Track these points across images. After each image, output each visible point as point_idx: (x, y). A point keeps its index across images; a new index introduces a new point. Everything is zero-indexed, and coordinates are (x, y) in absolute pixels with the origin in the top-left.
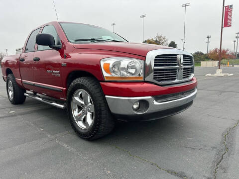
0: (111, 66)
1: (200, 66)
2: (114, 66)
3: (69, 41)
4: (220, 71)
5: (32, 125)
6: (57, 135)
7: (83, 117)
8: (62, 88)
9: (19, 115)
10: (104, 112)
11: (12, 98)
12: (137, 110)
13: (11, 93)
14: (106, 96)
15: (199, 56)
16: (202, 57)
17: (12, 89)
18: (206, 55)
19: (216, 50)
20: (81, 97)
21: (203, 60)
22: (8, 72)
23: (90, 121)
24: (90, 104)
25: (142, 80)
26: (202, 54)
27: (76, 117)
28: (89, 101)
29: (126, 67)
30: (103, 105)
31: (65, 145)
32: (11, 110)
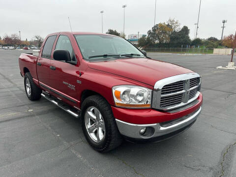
0: (122, 93)
1: (212, 52)
2: (124, 93)
3: (83, 58)
4: (233, 63)
5: (50, 128)
6: (72, 143)
7: (95, 130)
8: (77, 100)
9: (37, 115)
10: (113, 133)
11: (29, 94)
12: (143, 134)
13: (28, 90)
14: (116, 119)
15: (212, 43)
16: (215, 43)
17: (30, 87)
18: (219, 41)
19: (231, 36)
20: (93, 112)
21: (216, 48)
22: (26, 70)
23: (101, 136)
24: (102, 120)
25: (149, 107)
26: (215, 40)
27: (89, 129)
28: (101, 118)
29: (135, 94)
30: (113, 126)
31: (80, 156)
32: (30, 108)
